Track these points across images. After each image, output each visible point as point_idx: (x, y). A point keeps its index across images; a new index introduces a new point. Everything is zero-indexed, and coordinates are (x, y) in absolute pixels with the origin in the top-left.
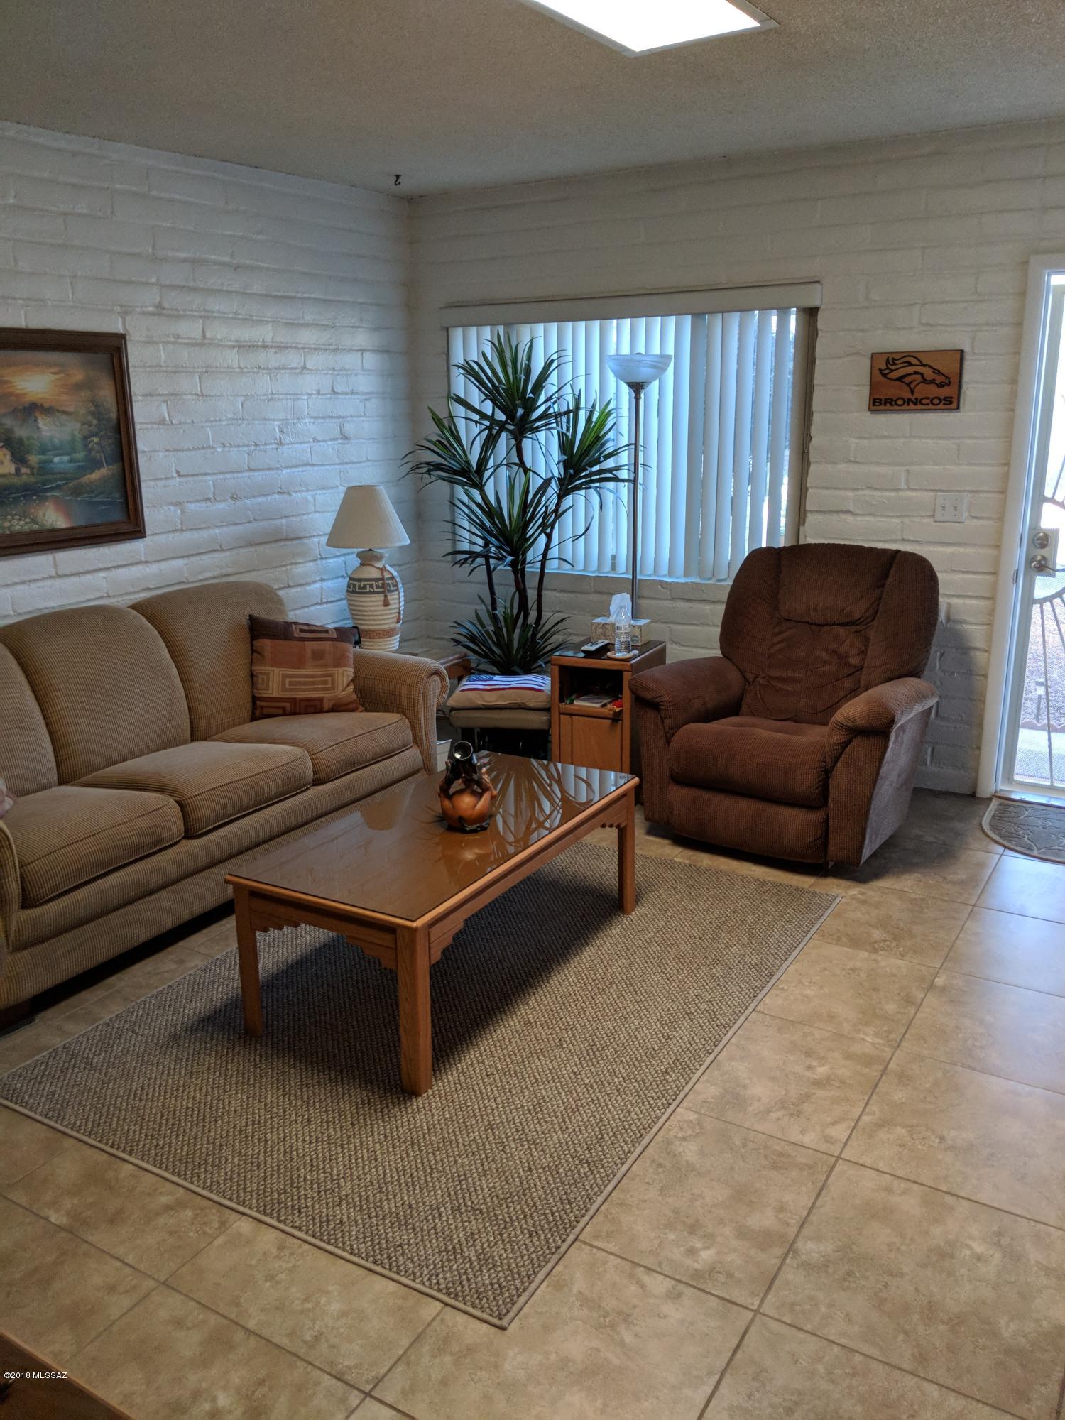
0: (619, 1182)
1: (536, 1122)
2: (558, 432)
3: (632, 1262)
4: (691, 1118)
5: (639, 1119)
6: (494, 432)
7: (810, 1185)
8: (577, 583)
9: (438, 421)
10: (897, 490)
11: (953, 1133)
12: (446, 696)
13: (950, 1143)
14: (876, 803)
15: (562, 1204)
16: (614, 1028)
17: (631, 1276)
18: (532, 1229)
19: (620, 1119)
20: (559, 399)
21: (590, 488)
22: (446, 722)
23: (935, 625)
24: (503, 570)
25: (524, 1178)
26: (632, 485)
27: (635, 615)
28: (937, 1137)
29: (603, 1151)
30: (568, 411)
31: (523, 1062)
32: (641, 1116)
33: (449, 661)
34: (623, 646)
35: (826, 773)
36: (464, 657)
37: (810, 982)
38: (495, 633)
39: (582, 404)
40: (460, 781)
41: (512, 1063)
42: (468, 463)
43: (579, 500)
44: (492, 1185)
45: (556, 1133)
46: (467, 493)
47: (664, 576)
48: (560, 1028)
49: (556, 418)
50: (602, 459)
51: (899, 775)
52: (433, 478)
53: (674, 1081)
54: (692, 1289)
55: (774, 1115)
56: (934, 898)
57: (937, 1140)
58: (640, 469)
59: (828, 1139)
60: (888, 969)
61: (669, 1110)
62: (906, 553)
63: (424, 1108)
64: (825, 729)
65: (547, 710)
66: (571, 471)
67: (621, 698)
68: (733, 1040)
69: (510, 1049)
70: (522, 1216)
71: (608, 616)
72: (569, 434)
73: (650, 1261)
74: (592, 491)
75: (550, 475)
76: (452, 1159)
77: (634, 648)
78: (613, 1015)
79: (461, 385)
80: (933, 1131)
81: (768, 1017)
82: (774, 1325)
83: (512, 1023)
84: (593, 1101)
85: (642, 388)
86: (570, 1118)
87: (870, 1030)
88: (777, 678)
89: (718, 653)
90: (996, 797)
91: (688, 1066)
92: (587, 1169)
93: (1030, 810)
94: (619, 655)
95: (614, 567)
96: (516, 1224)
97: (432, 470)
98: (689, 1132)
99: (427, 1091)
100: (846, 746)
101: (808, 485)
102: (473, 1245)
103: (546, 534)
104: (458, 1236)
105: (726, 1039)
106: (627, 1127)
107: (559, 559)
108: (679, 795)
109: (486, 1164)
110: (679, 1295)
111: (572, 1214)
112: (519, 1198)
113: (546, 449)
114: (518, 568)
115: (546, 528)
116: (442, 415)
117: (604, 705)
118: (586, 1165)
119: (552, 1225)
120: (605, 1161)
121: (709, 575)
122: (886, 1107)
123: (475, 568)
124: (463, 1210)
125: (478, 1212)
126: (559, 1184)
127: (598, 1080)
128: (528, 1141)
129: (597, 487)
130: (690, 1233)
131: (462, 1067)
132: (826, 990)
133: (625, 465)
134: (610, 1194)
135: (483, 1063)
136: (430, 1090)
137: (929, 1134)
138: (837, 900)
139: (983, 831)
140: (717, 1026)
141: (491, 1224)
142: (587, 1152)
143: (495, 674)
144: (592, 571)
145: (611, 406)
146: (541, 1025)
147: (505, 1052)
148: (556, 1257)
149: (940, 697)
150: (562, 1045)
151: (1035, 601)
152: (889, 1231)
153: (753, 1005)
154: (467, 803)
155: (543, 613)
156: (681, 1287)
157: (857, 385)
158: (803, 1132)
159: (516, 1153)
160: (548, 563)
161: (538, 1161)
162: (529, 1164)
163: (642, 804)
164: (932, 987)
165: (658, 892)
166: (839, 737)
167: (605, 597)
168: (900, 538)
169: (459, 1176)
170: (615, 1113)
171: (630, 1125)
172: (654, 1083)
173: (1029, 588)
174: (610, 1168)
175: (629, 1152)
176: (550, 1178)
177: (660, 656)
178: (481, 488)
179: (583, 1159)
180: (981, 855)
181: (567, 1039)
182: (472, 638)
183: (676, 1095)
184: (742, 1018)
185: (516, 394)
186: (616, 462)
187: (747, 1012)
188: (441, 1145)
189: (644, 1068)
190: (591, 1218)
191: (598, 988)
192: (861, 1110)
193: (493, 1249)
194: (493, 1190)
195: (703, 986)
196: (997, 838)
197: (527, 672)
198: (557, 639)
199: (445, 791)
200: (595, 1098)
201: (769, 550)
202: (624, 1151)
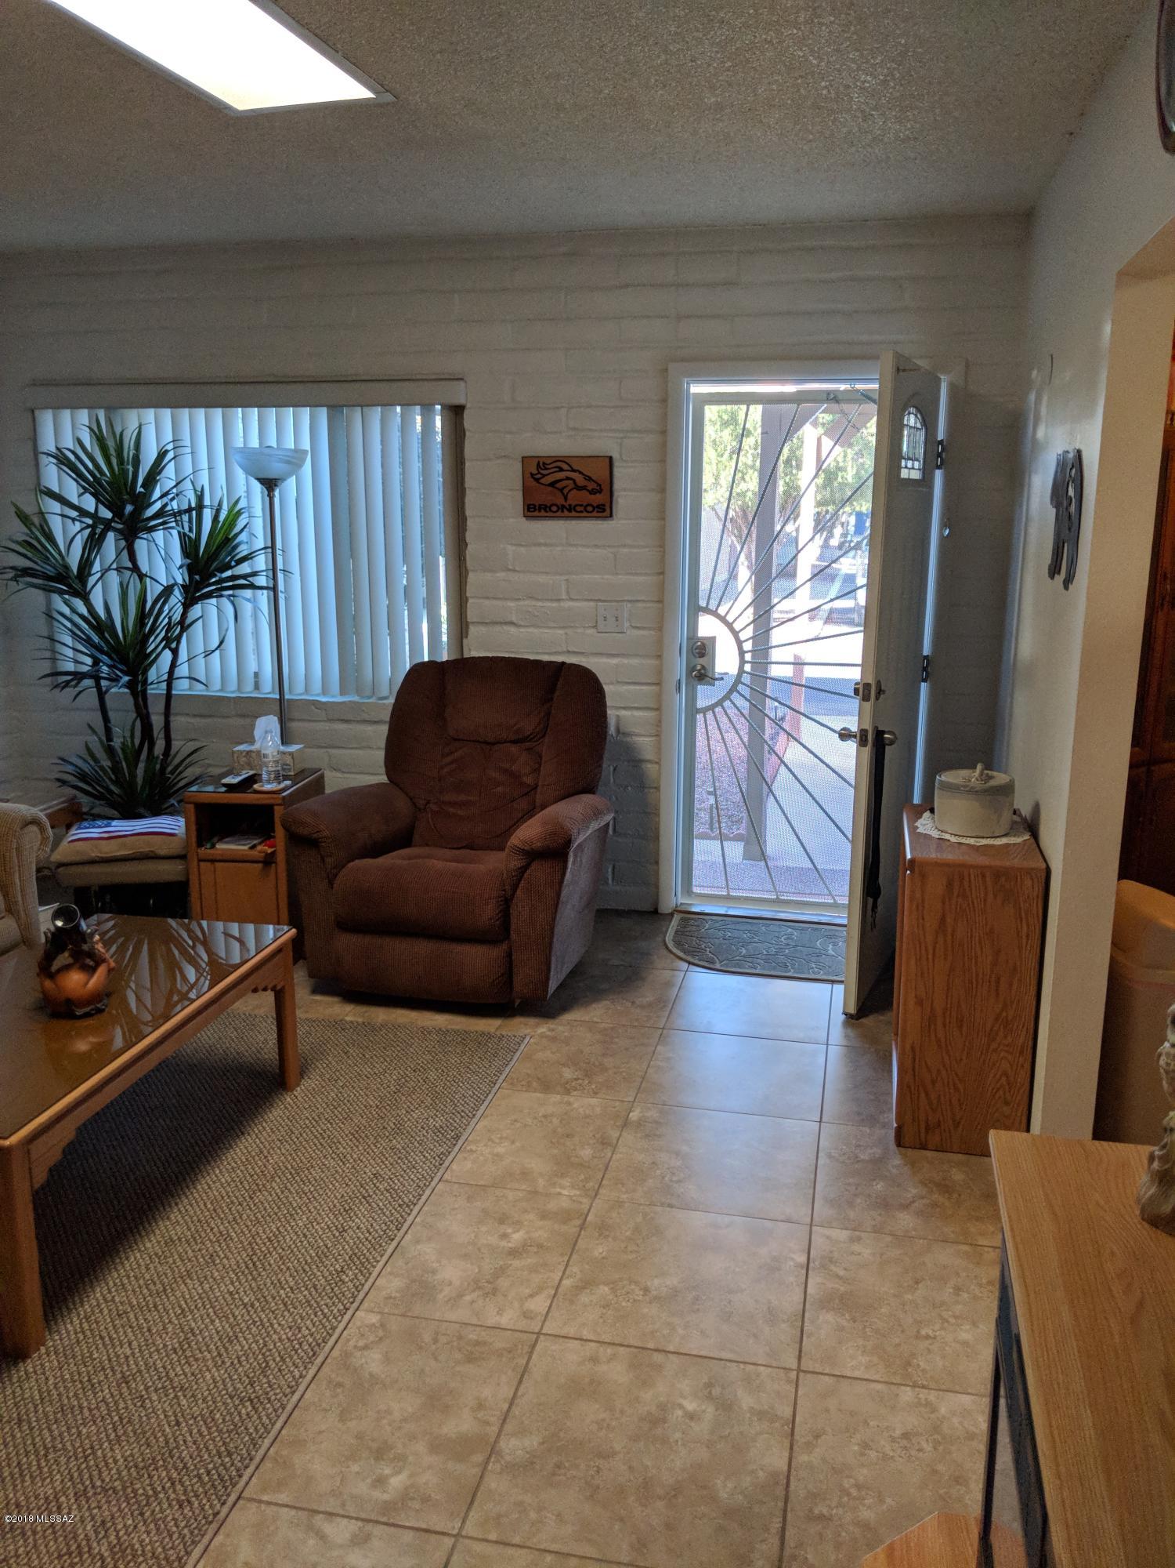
0: (290, 1415)
1: (183, 1362)
2: (179, 533)
3: (309, 1510)
4: (374, 1321)
5: (312, 1335)
6: (98, 531)
7: (510, 1372)
8: (213, 706)
9: (23, 518)
10: (559, 600)
11: (656, 1282)
12: (48, 850)
13: (655, 1293)
14: (558, 929)
15: (220, 1457)
16: (278, 1229)
17: (310, 1527)
18: (183, 1498)
19: (289, 1339)
20: (177, 495)
21: (222, 596)
22: (49, 881)
23: (605, 739)
24: (119, 693)
25: (170, 1436)
26: (272, 593)
27: (285, 738)
28: (641, 1289)
29: (269, 1382)
30: (189, 510)
31: (165, 1290)
32: (314, 1330)
33: (50, 808)
34: (272, 776)
35: (506, 903)
36: (72, 800)
37: (501, 1138)
38: (112, 769)
39: (207, 501)
40: (66, 954)
41: (150, 1295)
42: (67, 567)
43: (211, 612)
44: (128, 1453)
45: (210, 1371)
46: (67, 603)
47: (318, 695)
48: (211, 1241)
49: (175, 517)
50: (233, 563)
51: (581, 898)
52: (21, 586)
53: (351, 1281)
54: (382, 1527)
55: (468, 1298)
56: (624, 1026)
57: (641, 1293)
58: (280, 576)
59: (527, 1315)
60: (581, 1110)
61: (347, 1317)
62: (572, 665)
63: (35, 1372)
64: (502, 855)
65: (182, 857)
66: (197, 577)
67: (274, 837)
68: (418, 1220)
69: (147, 1277)
70: (169, 1484)
71: (252, 741)
72: (193, 536)
73: (331, 1505)
74: (225, 600)
75: (172, 582)
76: (74, 1430)
77: (286, 778)
78: (276, 1214)
79: (52, 476)
80: (636, 1283)
81: (456, 1186)
82: (478, 1547)
83: (148, 1245)
84: (254, 1322)
85: (276, 485)
86: (227, 1350)
87: (566, 1182)
88: (450, 803)
89: (384, 779)
90: (677, 911)
91: (367, 1260)
92: (250, 1408)
93: (710, 922)
94: (268, 787)
95: (257, 686)
96: (162, 1495)
97: (22, 576)
98: (372, 1338)
99: (39, 1349)
100: (526, 870)
101: (468, 594)
102: (106, 1536)
103: (170, 649)
104: (84, 1529)
105: (410, 1219)
106: (297, 1346)
107: (189, 678)
108: (347, 944)
109: (120, 1427)
110: (367, 1538)
111: (233, 1468)
112: (164, 1461)
113: (166, 553)
114: (138, 690)
115: (172, 642)
116: (29, 510)
117: (253, 847)
118: (248, 1404)
119: (208, 1486)
120: (271, 1393)
121: (368, 692)
122: (587, 1267)
123: (80, 692)
124: (90, 1494)
125: (110, 1492)
126: (216, 1434)
127: (260, 1296)
128: (174, 1388)
129: (230, 596)
130: (377, 1459)
131: (85, 1312)
132: (518, 1144)
133: (262, 571)
134: (280, 1432)
135: (113, 1300)
136: (42, 1348)
137: (633, 1287)
138: (526, 1041)
139: (667, 948)
140: (400, 1206)
141: (128, 1503)
142: (249, 1387)
143: (113, 819)
144: (232, 691)
145: (242, 504)
146: (187, 1241)
147: (141, 1282)
148: (214, 1526)
149: (616, 812)
150: (213, 1262)
151: (698, 711)
152: (597, 1406)
153: (439, 1174)
154: (75, 982)
155: (173, 742)
156: (369, 1527)
157: (511, 490)
158: (500, 1312)
159: (159, 1407)
160: (176, 683)
161: (188, 1411)
162: (176, 1416)
163: (305, 959)
164: (626, 1124)
165: (327, 1059)
166: (516, 863)
167: (248, 721)
168: (565, 650)
169: (84, 1451)
170: (282, 1332)
171: (300, 1344)
172: (328, 1287)
173: (692, 698)
174: (279, 1401)
175: (301, 1376)
176: (204, 1429)
177: (318, 785)
178: (85, 597)
179: (244, 1397)
180: (667, 974)
181: (221, 1253)
182: (83, 776)
183: (354, 1297)
184: (428, 1192)
185: (123, 488)
186: (251, 566)
187: (433, 1184)
188: (59, 1415)
189: (315, 1271)
190: (257, 1468)
191: (257, 1185)
192: (560, 1274)
193: (132, 1535)
194: (130, 1459)
195: (382, 1162)
196: (681, 954)
197: (157, 812)
198: (190, 773)
199: (45, 969)
200: (257, 1319)
201: (431, 664)
202: (294, 1377)
